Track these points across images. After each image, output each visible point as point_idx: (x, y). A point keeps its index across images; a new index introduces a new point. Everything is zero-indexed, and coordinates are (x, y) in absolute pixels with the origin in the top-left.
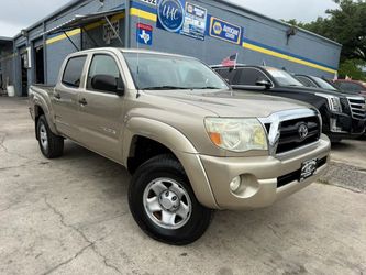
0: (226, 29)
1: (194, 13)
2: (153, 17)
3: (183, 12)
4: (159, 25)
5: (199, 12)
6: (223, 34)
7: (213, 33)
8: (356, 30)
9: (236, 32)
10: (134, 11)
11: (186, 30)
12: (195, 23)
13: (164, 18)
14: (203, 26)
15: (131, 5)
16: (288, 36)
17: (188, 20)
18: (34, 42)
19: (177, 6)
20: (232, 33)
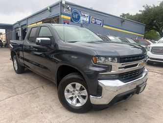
0: (96, 21)
1: (84, 16)
2: (69, 18)
3: (80, 15)
4: (71, 21)
5: (86, 15)
6: (95, 23)
7: (92, 22)
8: (151, 18)
9: (100, 22)
10: (62, 16)
11: (82, 22)
12: (85, 19)
13: (73, 18)
14: (88, 20)
15: (61, 14)
16: (122, 22)
17: (82, 18)
18: (22, 26)
19: (78, 14)
20: (99, 22)
